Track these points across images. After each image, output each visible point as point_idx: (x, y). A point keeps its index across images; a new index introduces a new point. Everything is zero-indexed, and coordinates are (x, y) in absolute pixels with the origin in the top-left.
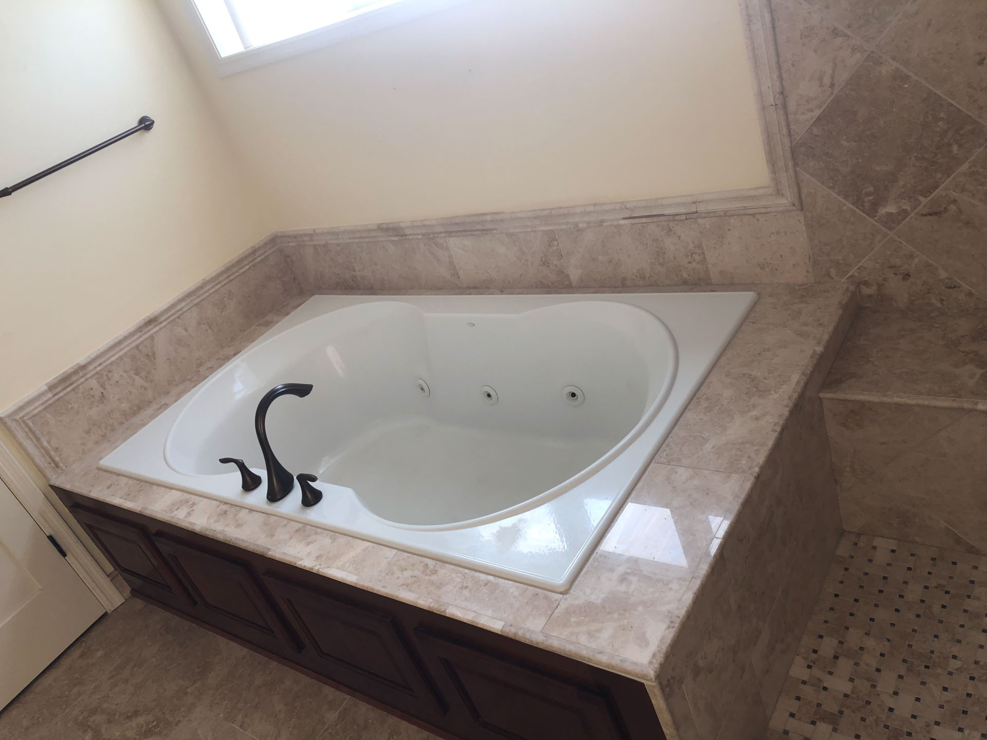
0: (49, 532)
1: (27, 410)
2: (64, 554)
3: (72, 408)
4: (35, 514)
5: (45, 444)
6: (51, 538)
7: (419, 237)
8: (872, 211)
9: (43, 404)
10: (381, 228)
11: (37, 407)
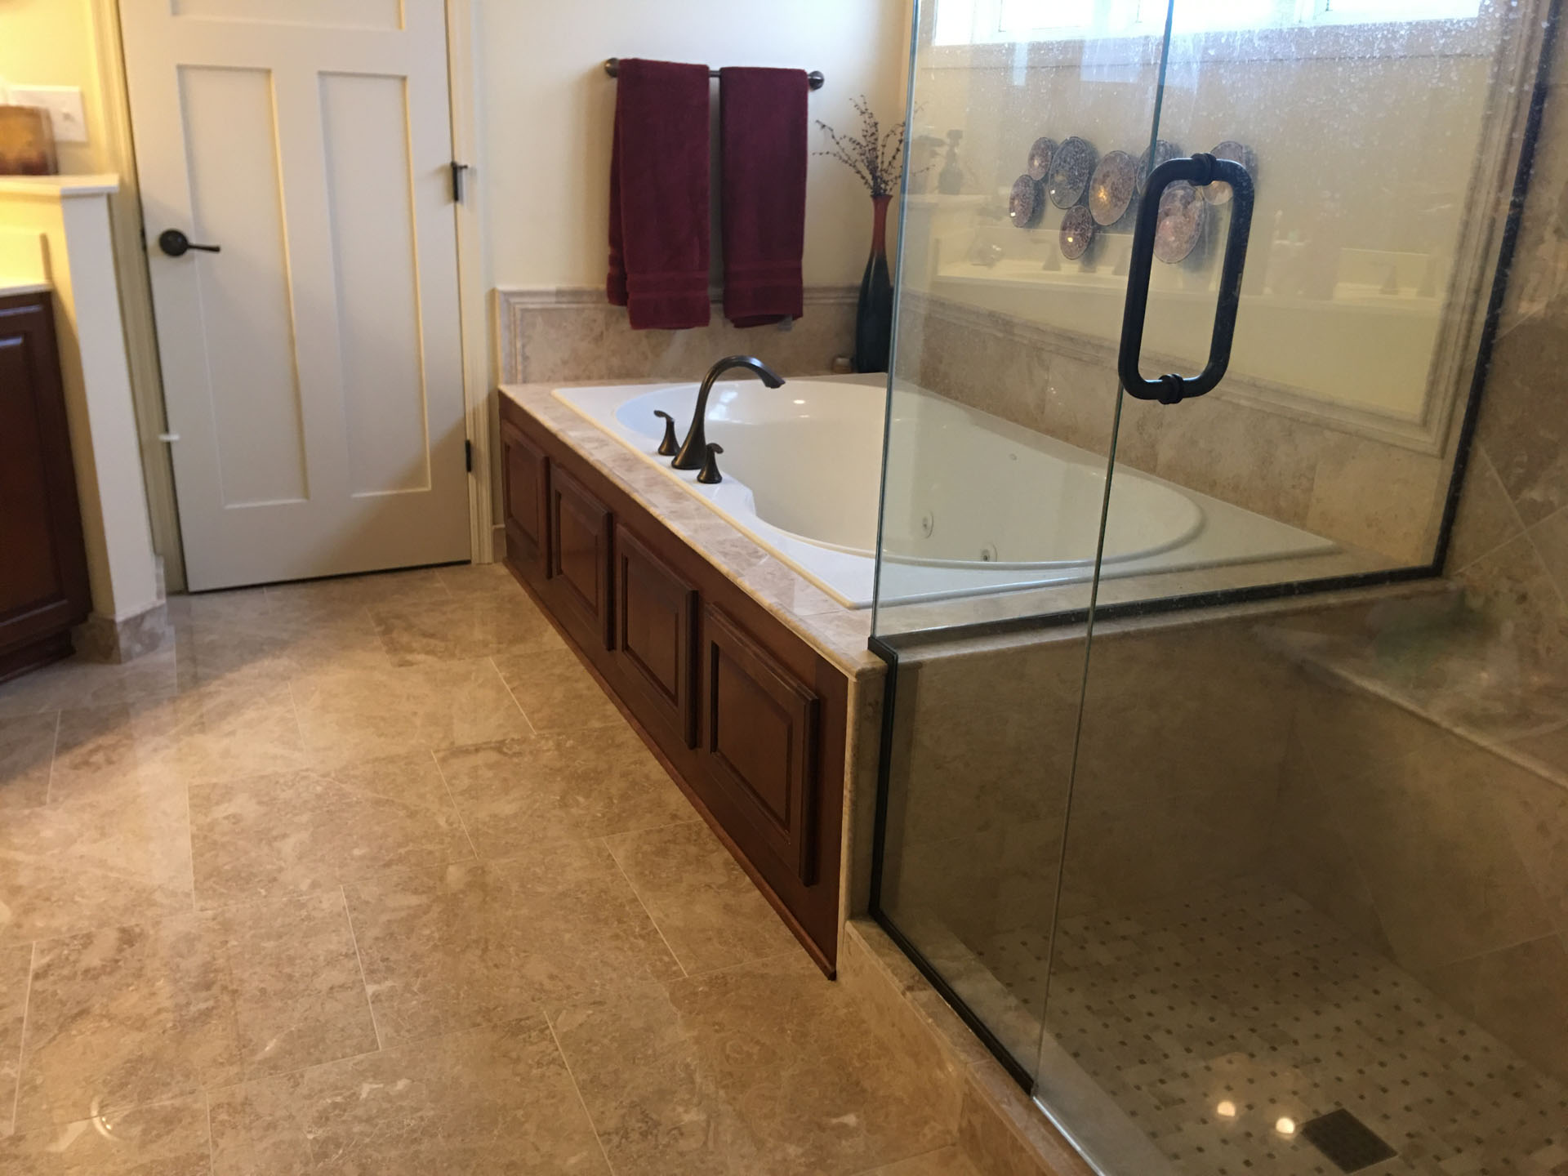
0: (470, 436)
1: (526, 300)
2: (469, 468)
3: (565, 327)
4: (469, 408)
5: (519, 345)
6: (468, 445)
7: (1025, 342)
8: (1515, 491)
9: (542, 303)
10: (991, 315)
11: (533, 304)
